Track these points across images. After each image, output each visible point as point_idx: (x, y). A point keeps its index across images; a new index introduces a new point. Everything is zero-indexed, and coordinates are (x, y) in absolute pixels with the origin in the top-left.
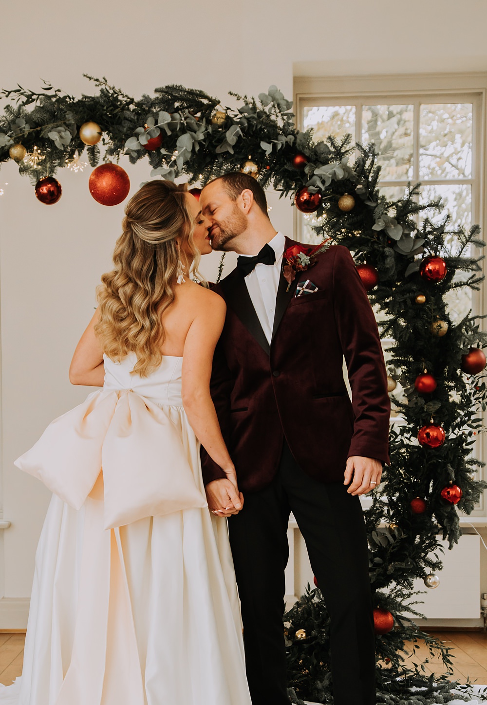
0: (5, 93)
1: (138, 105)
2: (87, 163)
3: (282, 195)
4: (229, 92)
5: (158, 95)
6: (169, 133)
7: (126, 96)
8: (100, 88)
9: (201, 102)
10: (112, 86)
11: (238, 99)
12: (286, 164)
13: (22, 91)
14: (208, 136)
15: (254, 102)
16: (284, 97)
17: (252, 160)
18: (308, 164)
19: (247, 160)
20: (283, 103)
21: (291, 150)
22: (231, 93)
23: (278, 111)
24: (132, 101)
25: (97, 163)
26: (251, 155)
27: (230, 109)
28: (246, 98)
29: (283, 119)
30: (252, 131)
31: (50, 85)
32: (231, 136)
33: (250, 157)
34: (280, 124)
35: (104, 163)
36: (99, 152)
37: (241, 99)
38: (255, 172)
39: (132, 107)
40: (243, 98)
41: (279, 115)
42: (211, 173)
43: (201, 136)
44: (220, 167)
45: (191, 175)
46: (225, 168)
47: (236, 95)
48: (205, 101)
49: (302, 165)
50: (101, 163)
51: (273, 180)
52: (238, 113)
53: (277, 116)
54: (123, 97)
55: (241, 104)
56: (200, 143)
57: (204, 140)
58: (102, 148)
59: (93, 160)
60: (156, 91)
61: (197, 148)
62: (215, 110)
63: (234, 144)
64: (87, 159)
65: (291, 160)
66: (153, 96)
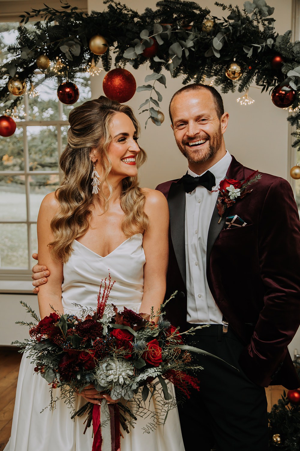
0: (35, 12)
1: (141, 17)
2: (102, 69)
3: (263, 89)
4: (215, 2)
5: (158, 8)
6: (161, 43)
7: (131, 10)
8: (108, 4)
9: (194, 12)
10: (118, 2)
11: (224, 9)
12: (266, 64)
13: (49, 10)
14: (197, 43)
15: (238, 11)
16: (266, 4)
17: (237, 62)
18: (285, 64)
19: (232, 62)
20: (265, 9)
21: (271, 52)
22: (217, 4)
23: (259, 17)
24: (135, 14)
25: (110, 68)
26: (236, 57)
27: (216, 18)
28: (231, 8)
29: (264, 25)
30: (236, 36)
31: (67, 4)
32: (217, 43)
33: (235, 59)
34: (261, 29)
35: (115, 68)
36: (111, 59)
37: (227, 9)
38: (239, 72)
39: (136, 20)
40: (228, 7)
41: (260, 21)
42: (203, 73)
43: (190, 44)
44: (211, 68)
45: (185, 76)
46: (215, 68)
47: (222, 5)
48: (198, 12)
49: (280, 65)
50: (113, 67)
51: (255, 78)
52: (224, 22)
53: (258, 22)
54: (128, 12)
55: (227, 13)
56: (189, 49)
57: (193, 47)
58: (113, 55)
59: (107, 66)
60: (158, 4)
61: (187, 54)
62: (206, 19)
63: (220, 49)
64: (102, 65)
65: (272, 60)
66: (155, 9)
